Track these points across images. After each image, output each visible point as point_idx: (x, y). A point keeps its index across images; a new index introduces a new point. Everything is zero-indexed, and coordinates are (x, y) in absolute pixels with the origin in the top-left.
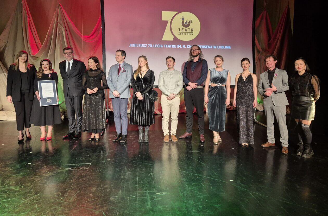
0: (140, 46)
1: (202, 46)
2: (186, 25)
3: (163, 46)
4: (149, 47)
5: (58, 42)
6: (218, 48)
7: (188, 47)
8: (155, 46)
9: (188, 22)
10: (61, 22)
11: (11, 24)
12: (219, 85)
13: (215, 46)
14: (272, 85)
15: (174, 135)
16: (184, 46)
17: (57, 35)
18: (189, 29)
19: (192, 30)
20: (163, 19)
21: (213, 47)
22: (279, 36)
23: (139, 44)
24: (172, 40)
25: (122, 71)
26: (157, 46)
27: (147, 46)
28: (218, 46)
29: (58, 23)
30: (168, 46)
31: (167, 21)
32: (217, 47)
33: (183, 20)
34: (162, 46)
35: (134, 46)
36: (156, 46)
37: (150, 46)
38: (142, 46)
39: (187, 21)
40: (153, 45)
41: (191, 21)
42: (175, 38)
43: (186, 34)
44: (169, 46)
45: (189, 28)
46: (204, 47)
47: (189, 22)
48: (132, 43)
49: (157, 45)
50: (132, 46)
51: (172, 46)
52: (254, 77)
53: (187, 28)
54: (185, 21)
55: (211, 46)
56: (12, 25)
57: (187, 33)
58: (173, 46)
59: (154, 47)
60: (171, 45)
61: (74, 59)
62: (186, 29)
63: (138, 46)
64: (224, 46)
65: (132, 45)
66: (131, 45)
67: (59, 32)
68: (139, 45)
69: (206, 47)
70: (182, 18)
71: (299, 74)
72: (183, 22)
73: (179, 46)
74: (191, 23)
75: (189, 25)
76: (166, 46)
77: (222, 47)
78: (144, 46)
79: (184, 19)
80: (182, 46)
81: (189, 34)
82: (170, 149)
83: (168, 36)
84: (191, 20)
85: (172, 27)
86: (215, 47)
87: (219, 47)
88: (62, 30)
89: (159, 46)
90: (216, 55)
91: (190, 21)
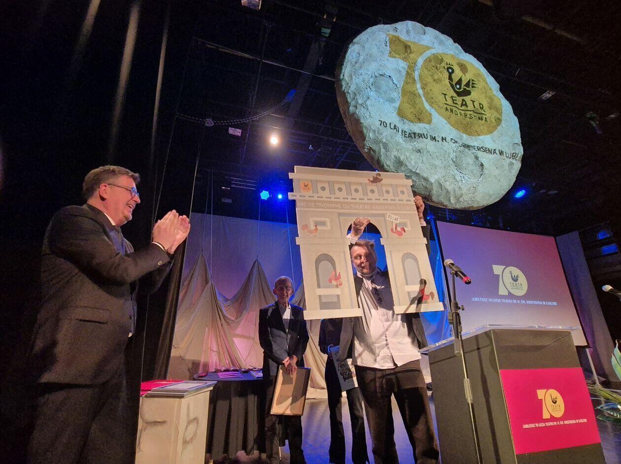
0: (482, 300)
2: (515, 279)
3: (501, 301)
7: (522, 302)
16: (519, 302)
18: (519, 284)
19: (521, 285)
20: (495, 274)
24: (508, 295)
26: (496, 301)
27: (488, 300)
30: (507, 301)
32: (546, 303)
37: (490, 300)
39: (515, 276)
40: (492, 300)
42: (509, 292)
43: (517, 289)
46: (535, 303)
47: (517, 277)
53: (517, 283)
54: (513, 276)
55: (541, 302)
58: (510, 301)
59: (494, 301)
63: (480, 300)
66: (473, 299)
69: (537, 302)
70: (509, 273)
72: (512, 276)
73: (515, 301)
75: (517, 280)
76: (504, 301)
77: (550, 303)
78: (485, 300)
80: (517, 301)
81: (520, 289)
83: (502, 291)
85: (504, 281)
86: (544, 303)
91: (517, 275)
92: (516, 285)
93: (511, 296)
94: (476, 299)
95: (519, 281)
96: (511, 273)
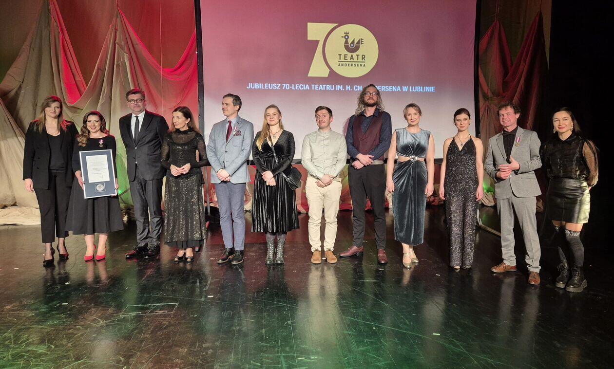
0: (268, 87)
1: (381, 87)
2: (352, 47)
3: (310, 87)
4: (284, 88)
5: (117, 80)
6: (411, 91)
7: (356, 88)
8: (295, 87)
9: (355, 43)
10: (123, 43)
11: (30, 47)
12: (414, 159)
13: (405, 87)
14: (512, 159)
15: (329, 250)
16: (349, 88)
17: (115, 66)
18: (358, 55)
19: (363, 57)
20: (309, 38)
21: (401, 89)
22: (524, 68)
23: (266, 84)
24: (327, 76)
25: (234, 133)
26: (299, 88)
27: (282, 87)
28: (411, 87)
29: (117, 45)
30: (319, 86)
31: (317, 42)
32: (409, 88)
33: (347, 39)
34: (307, 87)
35: (256, 88)
36: (297, 87)
37: (286, 86)
38: (272, 88)
39: (354, 41)
40: (291, 86)
41: (362, 41)
42: (332, 72)
43: (352, 65)
44: (321, 87)
45: (357, 53)
46: (385, 89)
47: (358, 43)
48: (254, 82)
49: (299, 86)
50: (253, 87)
51: (326, 87)
52: (478, 144)
53: (354, 55)
54: (350, 41)
55: (399, 87)
56: (31, 49)
57: (354, 63)
58: (329, 87)
59: (293, 88)
60: (324, 86)
61: (146, 111)
62: (352, 56)
63: (264, 86)
64: (422, 87)
65: (253, 84)
66: (250, 85)
67: (118, 61)
68: (266, 86)
69: (389, 88)
70: (344, 35)
71: (561, 137)
72: (346, 42)
73: (339, 87)
74: (362, 44)
75: (357, 48)
76: (315, 87)
77: (419, 89)
78: (275, 86)
79: (348, 37)
80: (344, 87)
81: (358, 65)
82: (323, 276)
83: (318, 69)
84: (362, 39)
85: (326, 52)
86: (405, 89)
87: (412, 89)
88: (124, 58)
89: (302, 87)
90: (409, 104)
91: (359, 41)
92: (352, 57)
93: (334, 77)
94: (257, 86)
95: (360, 52)
96: (346, 37)
